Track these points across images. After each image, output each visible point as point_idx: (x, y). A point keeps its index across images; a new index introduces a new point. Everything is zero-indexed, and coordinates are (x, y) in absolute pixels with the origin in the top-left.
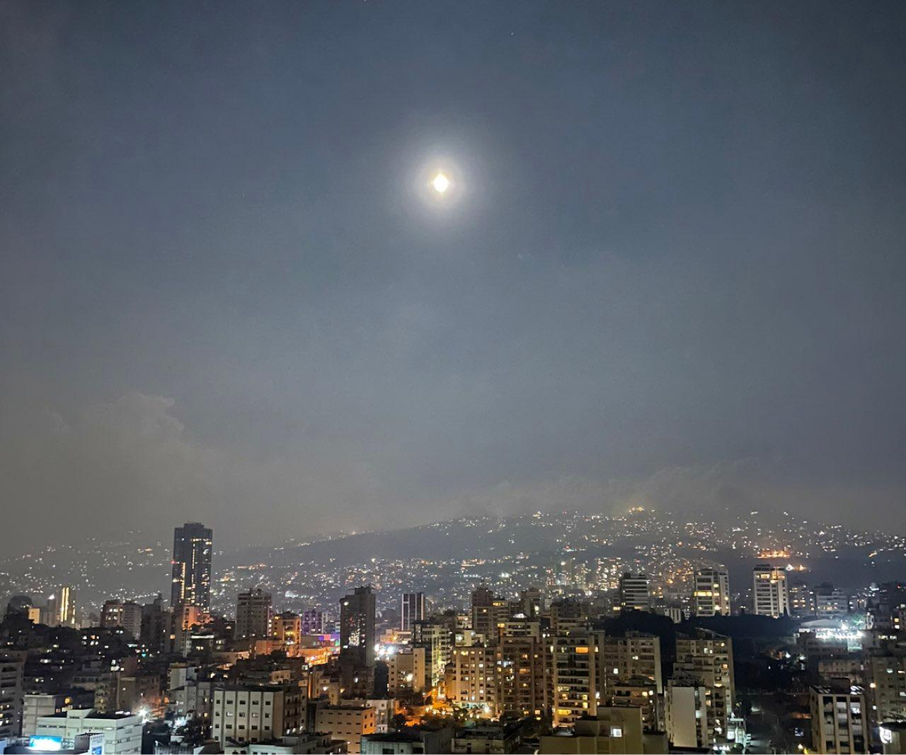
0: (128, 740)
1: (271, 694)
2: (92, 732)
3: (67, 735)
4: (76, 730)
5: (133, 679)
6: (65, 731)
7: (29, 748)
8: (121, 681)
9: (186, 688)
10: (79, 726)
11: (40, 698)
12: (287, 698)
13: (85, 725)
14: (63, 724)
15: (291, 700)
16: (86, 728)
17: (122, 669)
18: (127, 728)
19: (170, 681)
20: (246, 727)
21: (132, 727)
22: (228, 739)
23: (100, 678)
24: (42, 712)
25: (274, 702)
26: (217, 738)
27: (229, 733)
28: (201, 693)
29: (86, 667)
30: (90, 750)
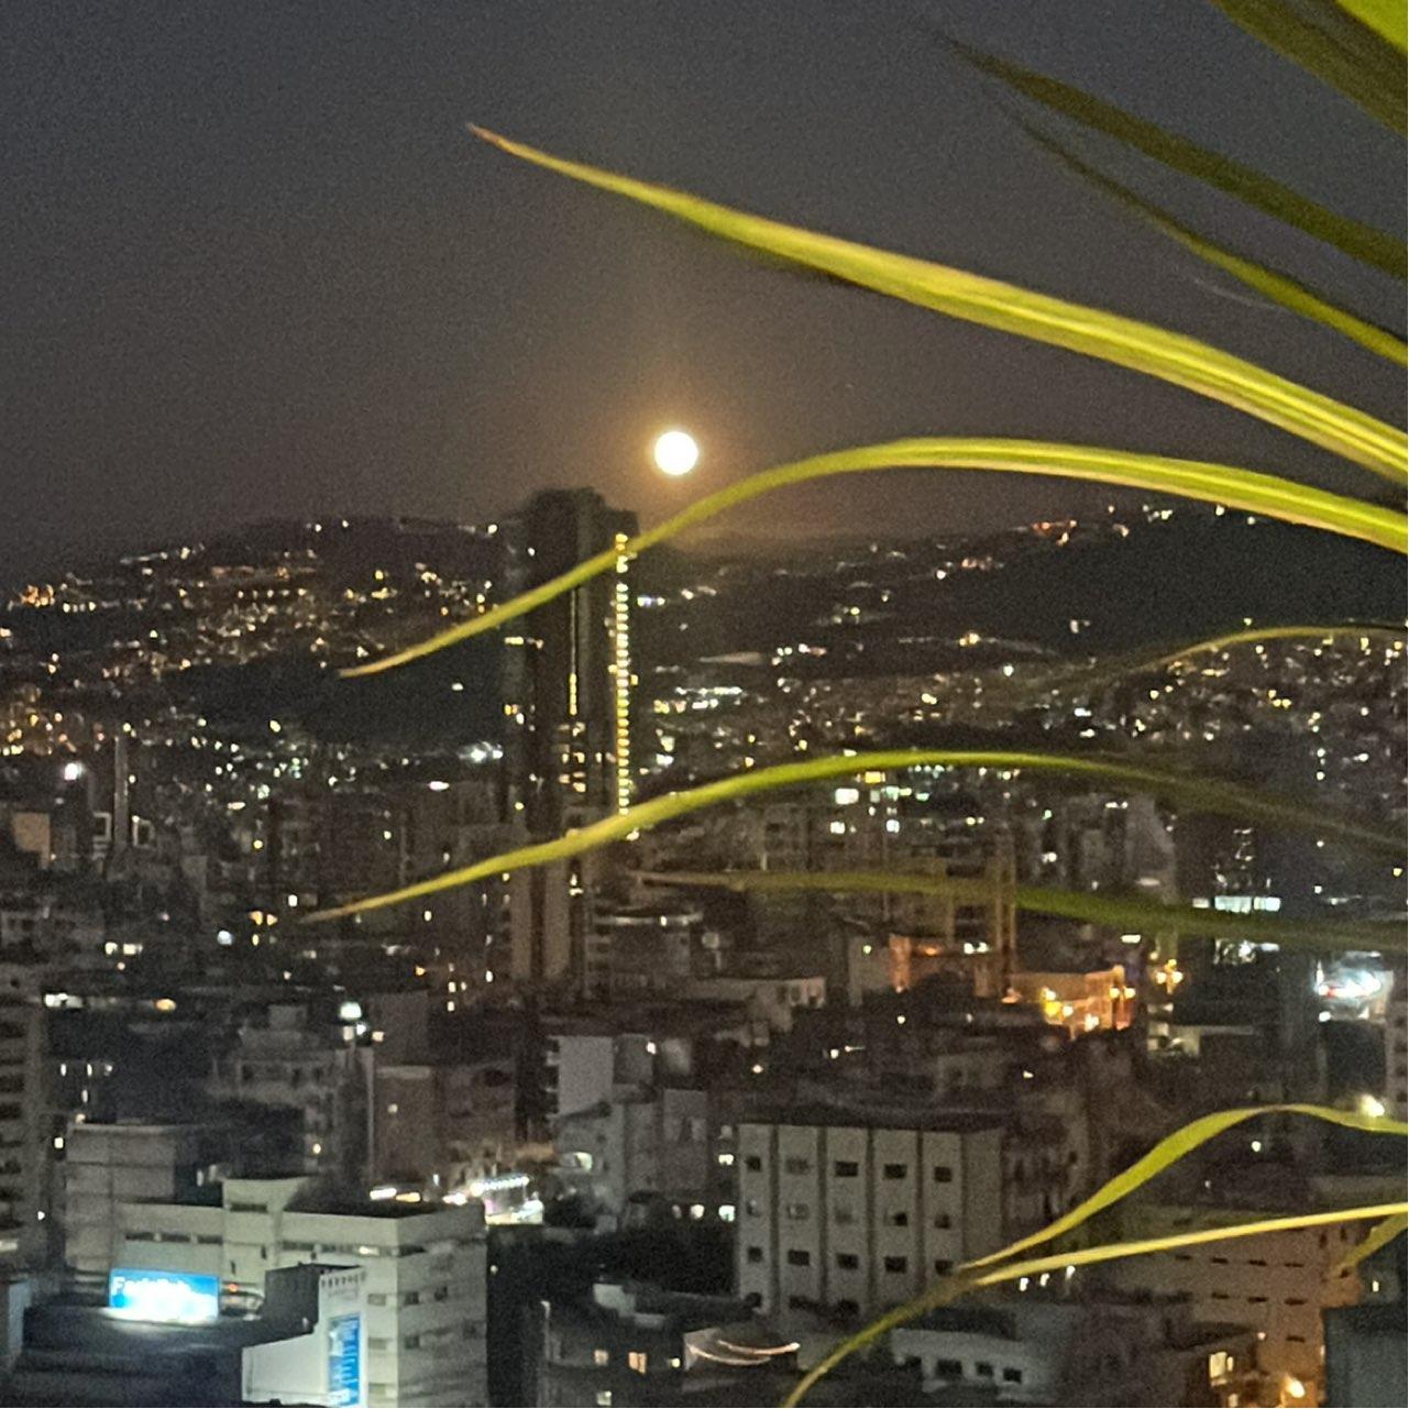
0: (441, 1295)
1: (950, 1140)
2: (323, 1259)
3: (228, 1266)
4: (256, 1253)
5: (424, 1073)
6: (221, 1257)
7: (111, 1312)
8: (377, 1080)
9: (618, 1110)
10: (268, 1238)
11: (117, 1135)
12: (1013, 1157)
13: (293, 1234)
14: (210, 1231)
15: (1027, 1164)
16: (289, 1246)
17: (378, 1036)
18: (436, 1250)
19: (554, 1081)
20: (863, 1261)
21: (447, 1248)
22: (797, 1303)
23: (308, 1067)
24: (126, 1184)
25: (965, 1168)
26: (756, 1299)
27: (804, 1283)
28: (671, 1128)
29: (255, 1026)
30: (320, 1328)
